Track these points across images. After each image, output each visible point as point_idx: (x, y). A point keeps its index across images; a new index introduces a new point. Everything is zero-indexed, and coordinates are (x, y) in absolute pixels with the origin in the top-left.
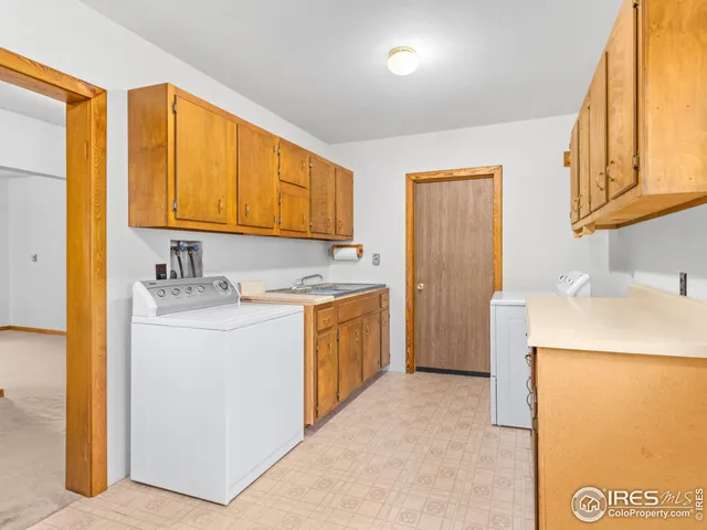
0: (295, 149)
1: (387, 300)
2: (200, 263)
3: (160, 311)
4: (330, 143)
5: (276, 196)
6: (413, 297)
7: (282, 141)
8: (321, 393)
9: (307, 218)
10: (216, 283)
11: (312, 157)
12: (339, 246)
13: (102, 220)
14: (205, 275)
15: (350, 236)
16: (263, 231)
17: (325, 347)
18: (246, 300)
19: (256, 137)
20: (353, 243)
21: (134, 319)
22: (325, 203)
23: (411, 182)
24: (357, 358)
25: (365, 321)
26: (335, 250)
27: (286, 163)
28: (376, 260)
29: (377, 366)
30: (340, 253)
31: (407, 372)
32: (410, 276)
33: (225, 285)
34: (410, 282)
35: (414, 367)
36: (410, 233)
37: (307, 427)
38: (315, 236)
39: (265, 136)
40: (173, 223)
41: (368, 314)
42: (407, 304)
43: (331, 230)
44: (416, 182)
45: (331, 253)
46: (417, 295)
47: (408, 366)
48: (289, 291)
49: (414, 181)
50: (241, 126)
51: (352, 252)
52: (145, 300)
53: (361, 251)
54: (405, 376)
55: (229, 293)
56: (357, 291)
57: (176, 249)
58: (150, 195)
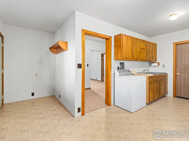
0: (143, 41)
1: (167, 77)
2: (124, 66)
3: (120, 75)
4: (150, 37)
5: (139, 52)
6: (175, 77)
7: (140, 40)
8: (150, 97)
9: (145, 56)
10: (127, 71)
11: (147, 42)
12: (152, 63)
13: (111, 59)
14: (125, 69)
15: (156, 60)
16: (136, 60)
17: (151, 86)
18: (133, 74)
19: (135, 40)
20: (156, 62)
21: (115, 76)
22: (150, 52)
23: (175, 45)
24: (159, 90)
25: (161, 81)
26: (152, 64)
27: (141, 44)
28: (164, 66)
29: (164, 94)
30: (153, 64)
31: (173, 97)
32: (175, 71)
33: (129, 71)
34: (175, 73)
35: (176, 96)
36: (175, 59)
37: (147, 103)
38: (147, 60)
39: (137, 39)
40: (122, 59)
41: (162, 80)
42: (173, 78)
43: (151, 59)
44: (177, 44)
45: (150, 64)
46: (177, 76)
47: (174, 95)
48: (141, 73)
49: (176, 44)
50: (133, 38)
51: (157, 64)
52: (117, 73)
53: (159, 64)
54: (173, 98)
55: (130, 73)
56: (158, 74)
57: (120, 64)
58: (118, 54)
